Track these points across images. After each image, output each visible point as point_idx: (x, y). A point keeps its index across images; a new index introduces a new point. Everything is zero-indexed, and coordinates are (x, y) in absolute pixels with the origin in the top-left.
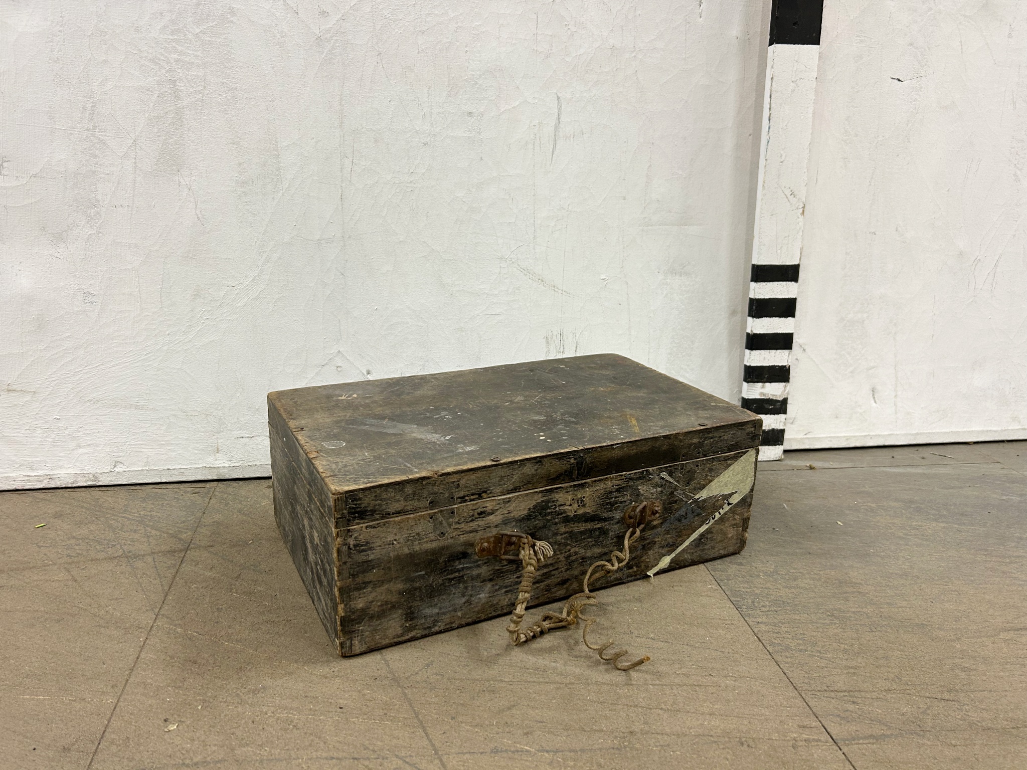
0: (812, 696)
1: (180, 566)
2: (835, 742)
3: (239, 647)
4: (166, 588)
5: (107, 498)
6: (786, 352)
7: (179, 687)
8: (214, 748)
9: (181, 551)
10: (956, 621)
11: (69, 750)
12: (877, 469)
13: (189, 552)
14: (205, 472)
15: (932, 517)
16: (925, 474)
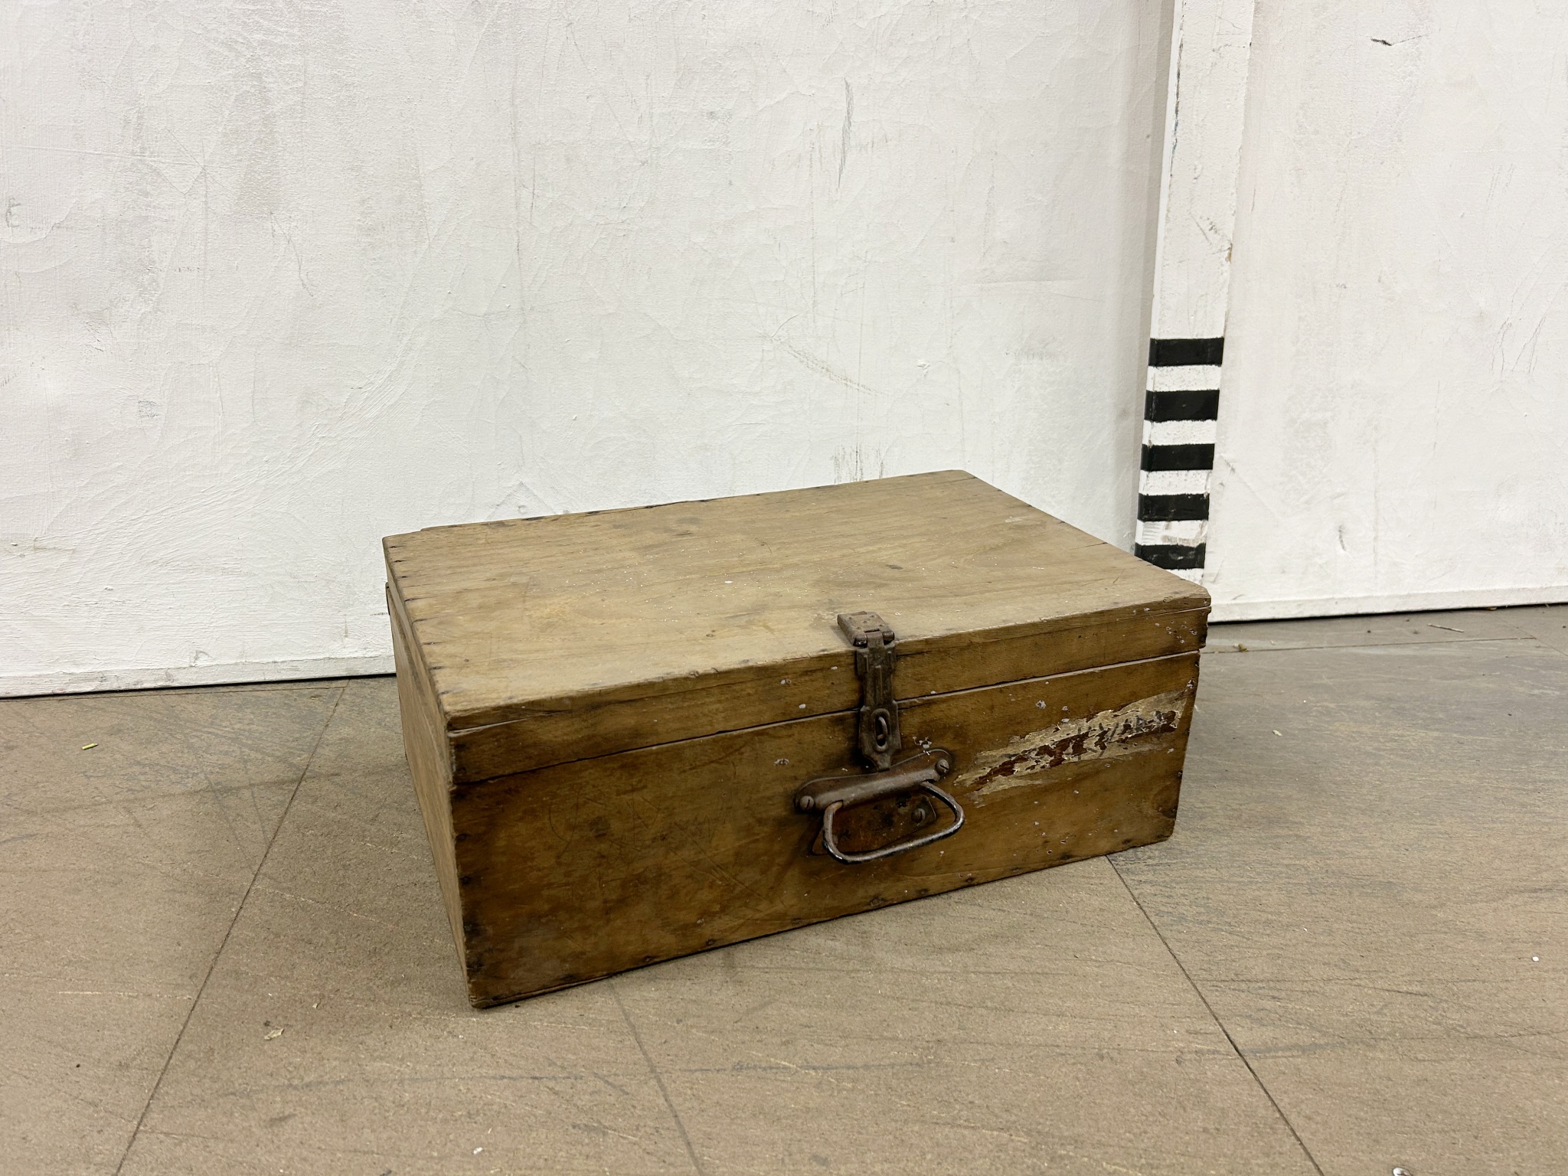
0: (1212, 988)
1: (290, 803)
2: (1240, 1055)
3: (373, 920)
4: (270, 836)
5: (186, 704)
6: (1203, 473)
7: (287, 977)
8: (335, 1063)
9: (292, 781)
10: (1441, 878)
11: (128, 1066)
12: (1344, 650)
13: (303, 783)
14: (327, 665)
15: (1420, 722)
16: (1415, 657)
